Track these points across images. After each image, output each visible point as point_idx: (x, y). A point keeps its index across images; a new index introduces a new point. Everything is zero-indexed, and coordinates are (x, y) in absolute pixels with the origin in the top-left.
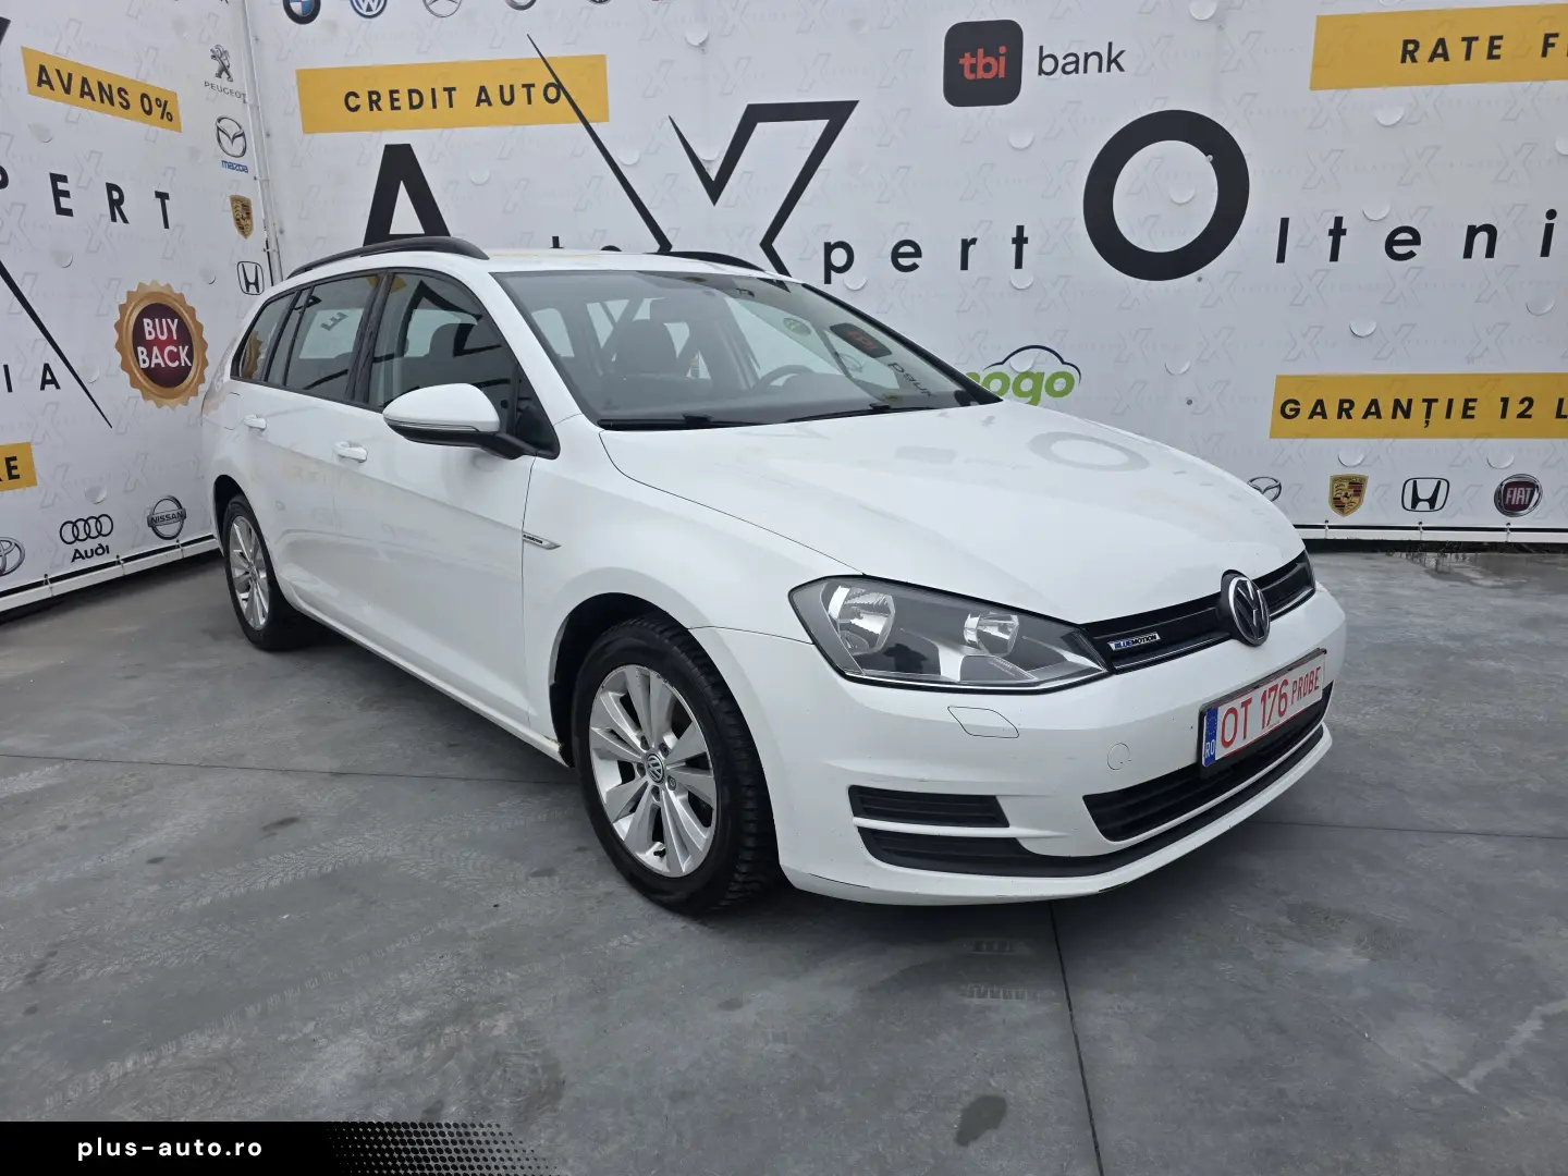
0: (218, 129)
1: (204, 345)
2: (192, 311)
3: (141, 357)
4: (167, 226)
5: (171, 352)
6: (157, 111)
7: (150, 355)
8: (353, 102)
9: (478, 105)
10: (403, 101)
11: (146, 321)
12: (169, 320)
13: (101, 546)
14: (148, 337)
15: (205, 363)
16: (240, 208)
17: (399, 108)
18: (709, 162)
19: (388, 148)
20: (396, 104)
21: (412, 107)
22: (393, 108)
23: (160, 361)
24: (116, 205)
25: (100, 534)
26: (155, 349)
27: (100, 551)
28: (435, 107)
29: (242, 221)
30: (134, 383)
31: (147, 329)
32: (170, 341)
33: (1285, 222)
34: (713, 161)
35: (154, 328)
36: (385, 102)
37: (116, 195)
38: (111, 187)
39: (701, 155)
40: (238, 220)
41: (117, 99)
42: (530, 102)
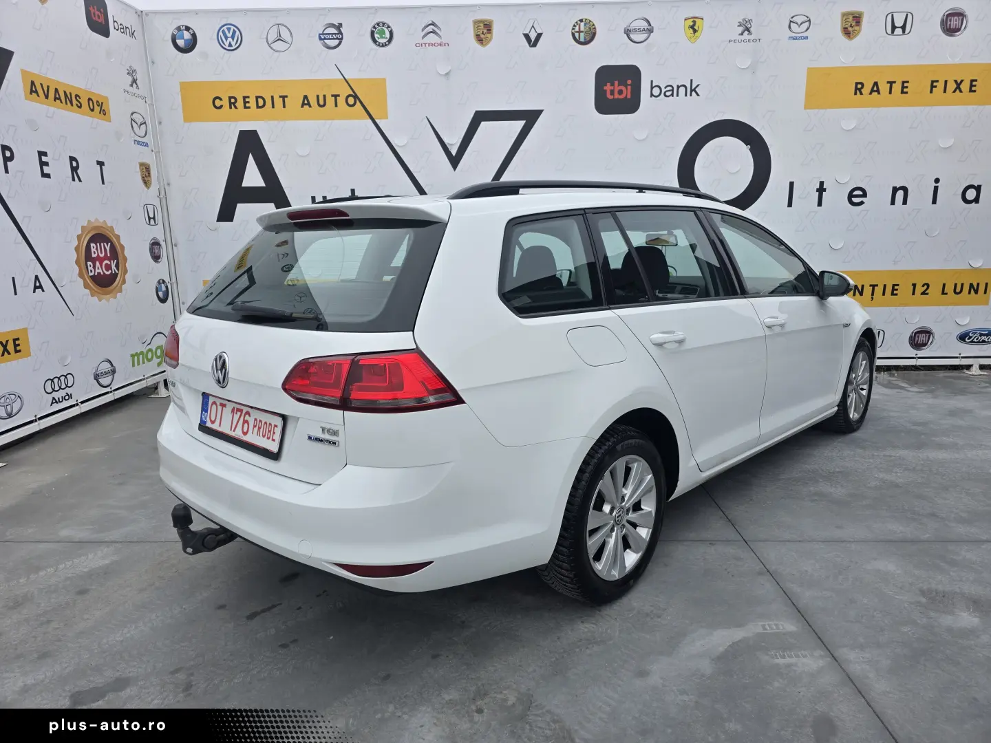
0: (132, 119)
1: (125, 259)
2: (118, 237)
3: (90, 268)
4: (103, 183)
5: (106, 264)
6: (97, 109)
7: (94, 267)
8: (218, 103)
9: (302, 106)
10: (252, 103)
11: (92, 245)
12: (105, 244)
13: (67, 394)
14: (94, 256)
15: (126, 271)
16: (144, 170)
17: (249, 108)
18: (451, 145)
19: (241, 132)
20: (247, 105)
21: (258, 107)
22: (245, 107)
23: (100, 271)
24: (74, 170)
25: (67, 386)
26: (98, 263)
27: (67, 398)
28: (273, 107)
29: (146, 178)
30: (86, 286)
31: (93, 250)
32: (106, 258)
33: (792, 184)
34: (454, 144)
35: (97, 249)
36: (240, 103)
37: (74, 164)
38: (72, 159)
39: (446, 141)
40: (143, 177)
41: (75, 102)
42: (336, 106)
